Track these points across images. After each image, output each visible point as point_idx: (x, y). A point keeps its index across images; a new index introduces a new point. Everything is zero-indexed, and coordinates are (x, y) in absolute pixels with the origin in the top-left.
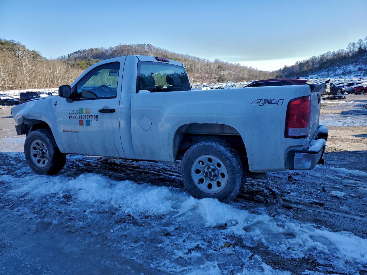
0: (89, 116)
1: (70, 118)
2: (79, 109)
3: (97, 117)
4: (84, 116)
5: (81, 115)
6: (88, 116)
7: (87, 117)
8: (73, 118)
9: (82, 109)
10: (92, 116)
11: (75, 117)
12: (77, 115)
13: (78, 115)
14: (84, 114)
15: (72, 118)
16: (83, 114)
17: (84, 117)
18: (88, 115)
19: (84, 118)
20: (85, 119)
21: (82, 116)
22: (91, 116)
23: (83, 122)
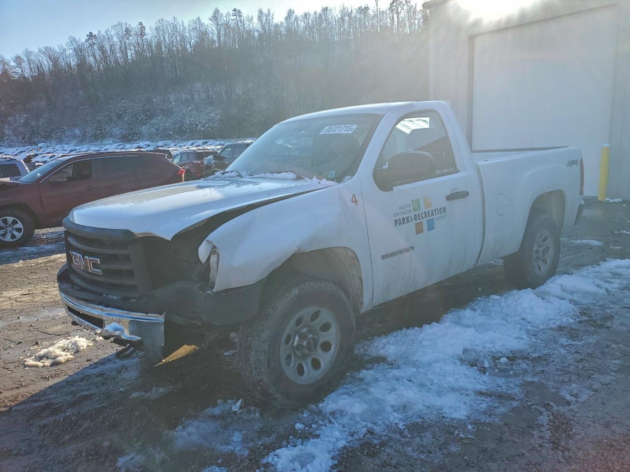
0: (432, 211)
1: (396, 223)
2: (412, 201)
3: (444, 210)
4: (422, 213)
5: (417, 213)
6: (430, 212)
7: (429, 214)
8: (403, 221)
9: (418, 201)
10: (437, 211)
11: (408, 219)
12: (409, 215)
13: (412, 214)
14: (423, 209)
15: (400, 224)
16: (420, 210)
17: (423, 215)
18: (430, 209)
19: (423, 218)
20: (427, 219)
21: (419, 214)
22: (435, 210)
23: (422, 226)
